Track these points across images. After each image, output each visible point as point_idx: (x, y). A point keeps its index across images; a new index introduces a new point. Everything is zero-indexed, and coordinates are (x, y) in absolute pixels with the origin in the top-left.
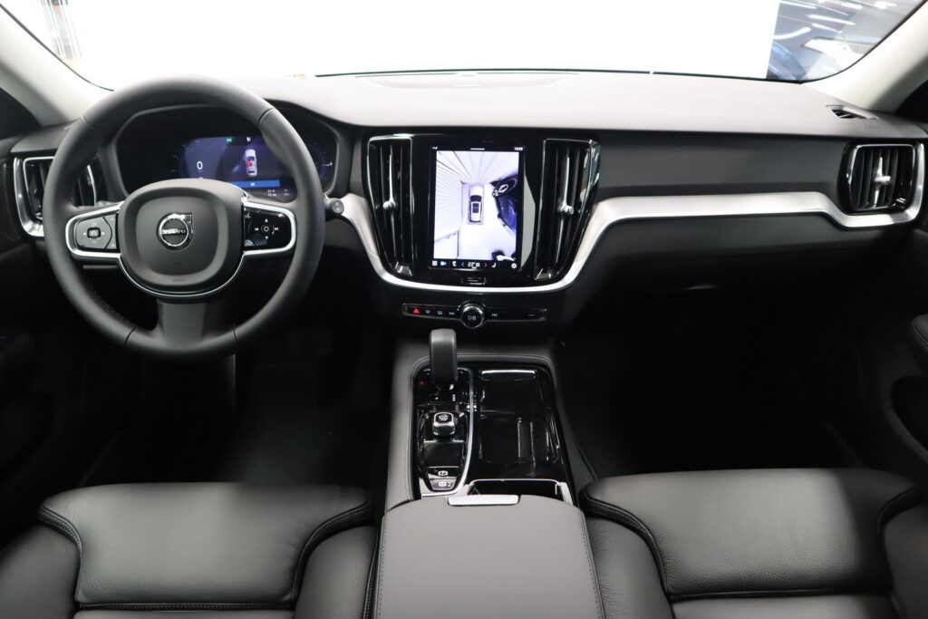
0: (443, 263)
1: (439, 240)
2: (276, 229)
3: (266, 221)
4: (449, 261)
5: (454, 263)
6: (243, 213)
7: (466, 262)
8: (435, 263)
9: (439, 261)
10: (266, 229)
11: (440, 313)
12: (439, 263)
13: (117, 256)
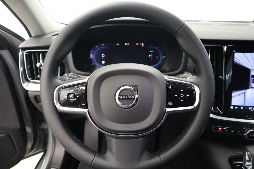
0: (236, 108)
1: (234, 96)
2: (188, 95)
3: (182, 90)
4: (239, 107)
5: (242, 108)
6: (167, 86)
7: (248, 107)
8: (232, 107)
9: (234, 106)
10: (182, 95)
11: (233, 131)
12: (234, 107)
13: (85, 110)
